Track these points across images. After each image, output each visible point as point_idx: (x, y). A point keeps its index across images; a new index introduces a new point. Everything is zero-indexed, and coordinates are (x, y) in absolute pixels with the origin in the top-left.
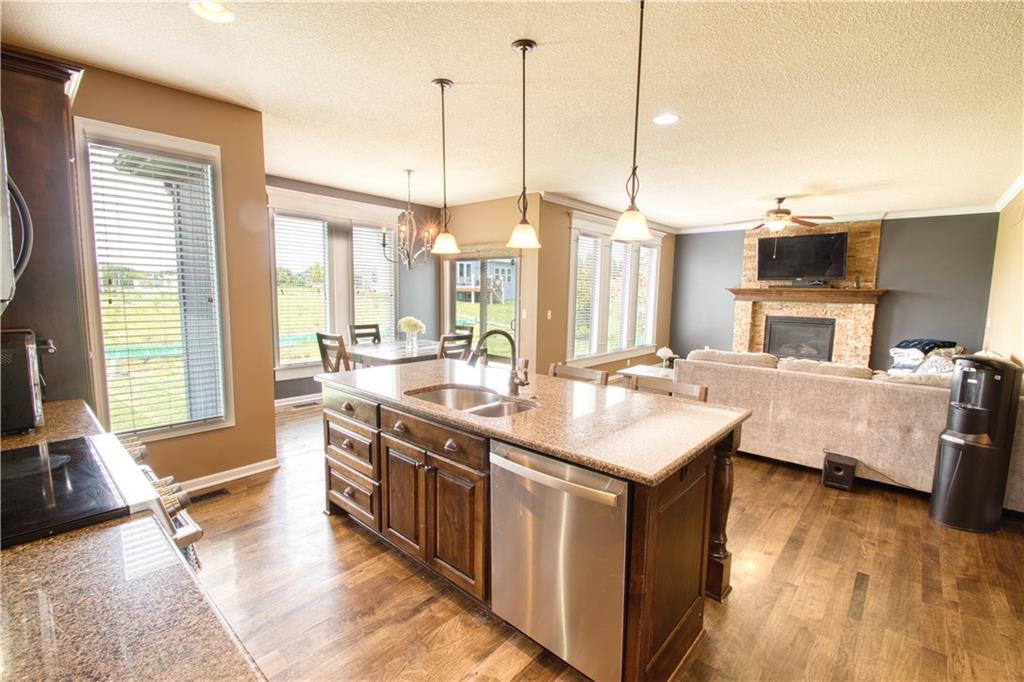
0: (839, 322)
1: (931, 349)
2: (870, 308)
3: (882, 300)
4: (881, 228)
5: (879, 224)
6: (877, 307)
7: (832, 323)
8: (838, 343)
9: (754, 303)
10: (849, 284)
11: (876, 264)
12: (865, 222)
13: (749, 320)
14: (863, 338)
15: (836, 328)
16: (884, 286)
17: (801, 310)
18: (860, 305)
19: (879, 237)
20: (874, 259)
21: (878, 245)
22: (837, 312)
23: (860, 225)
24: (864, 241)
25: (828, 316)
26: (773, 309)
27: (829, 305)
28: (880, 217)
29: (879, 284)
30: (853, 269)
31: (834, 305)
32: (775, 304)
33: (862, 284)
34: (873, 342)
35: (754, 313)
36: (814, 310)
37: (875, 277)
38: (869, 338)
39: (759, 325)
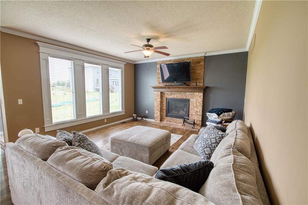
0: (191, 100)
1: (221, 113)
2: (201, 94)
3: (206, 90)
4: (204, 60)
5: (204, 58)
6: (204, 94)
7: (189, 101)
8: (191, 109)
9: (161, 93)
10: (193, 84)
11: (203, 75)
12: (198, 57)
14: (199, 107)
15: (190, 103)
16: (206, 85)
17: (178, 95)
18: (198, 93)
19: (203, 63)
20: (202, 73)
21: (203, 67)
22: (190, 96)
23: (197, 58)
24: (198, 66)
25: (187, 98)
26: (168, 95)
27: (187, 93)
28: (203, 55)
29: (204, 84)
30: (195, 78)
31: (189, 93)
32: (169, 93)
33: (198, 84)
34: (203, 109)
36: (182, 95)
37: (203, 81)
38: (201, 107)
39: (164, 102)
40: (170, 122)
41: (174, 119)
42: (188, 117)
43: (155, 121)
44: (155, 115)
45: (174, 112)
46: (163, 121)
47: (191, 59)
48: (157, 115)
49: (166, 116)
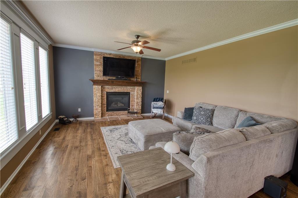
0: (131, 93)
2: (141, 88)
3: (143, 85)
5: (141, 59)
7: (129, 94)
8: (131, 101)
9: (102, 86)
10: (134, 80)
11: (140, 73)
13: (100, 94)
14: (139, 99)
15: (131, 95)
17: (119, 89)
18: (138, 87)
19: (141, 63)
20: (140, 71)
21: (141, 66)
22: (131, 90)
25: (128, 91)
26: (109, 89)
27: (128, 87)
28: (141, 56)
29: (142, 80)
31: (130, 87)
32: (110, 87)
33: (138, 80)
34: (142, 100)
35: (102, 91)
36: (124, 89)
37: (140, 77)
38: (141, 98)
39: (104, 97)
40: (112, 115)
41: (115, 112)
42: (129, 108)
43: (95, 118)
44: (95, 112)
45: (113, 105)
46: (104, 116)
47: (131, 57)
48: (97, 111)
49: (107, 111)
